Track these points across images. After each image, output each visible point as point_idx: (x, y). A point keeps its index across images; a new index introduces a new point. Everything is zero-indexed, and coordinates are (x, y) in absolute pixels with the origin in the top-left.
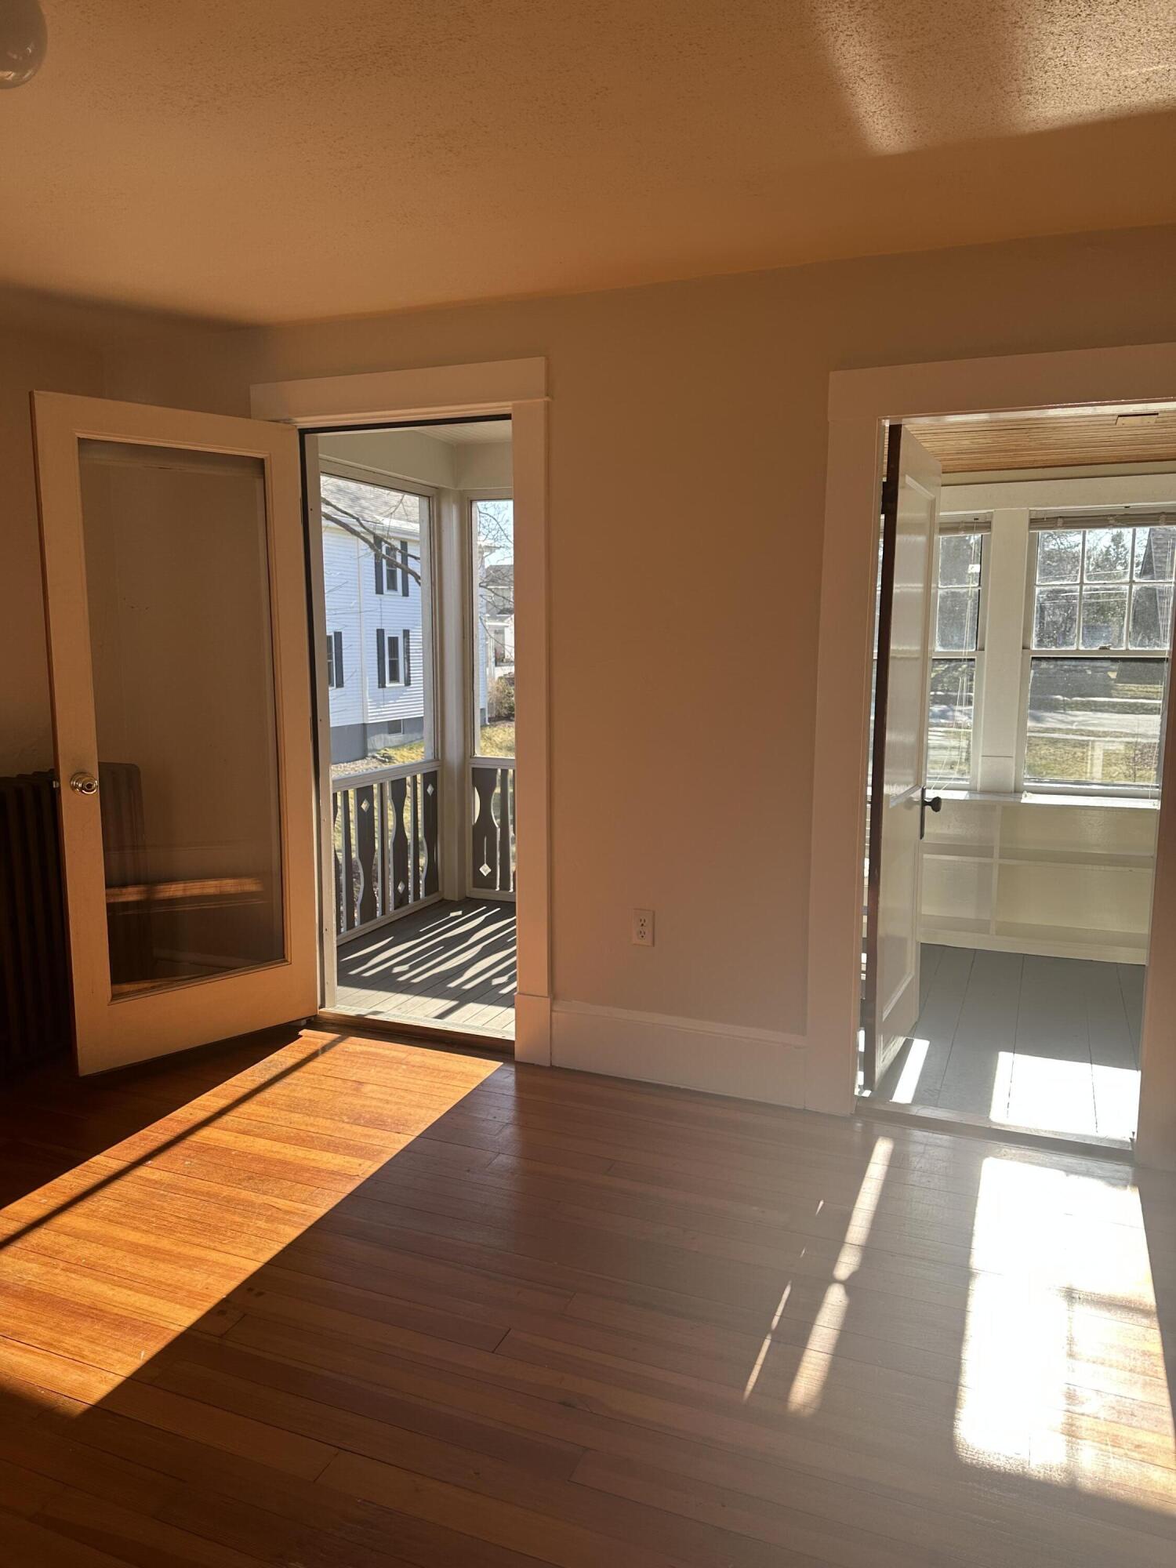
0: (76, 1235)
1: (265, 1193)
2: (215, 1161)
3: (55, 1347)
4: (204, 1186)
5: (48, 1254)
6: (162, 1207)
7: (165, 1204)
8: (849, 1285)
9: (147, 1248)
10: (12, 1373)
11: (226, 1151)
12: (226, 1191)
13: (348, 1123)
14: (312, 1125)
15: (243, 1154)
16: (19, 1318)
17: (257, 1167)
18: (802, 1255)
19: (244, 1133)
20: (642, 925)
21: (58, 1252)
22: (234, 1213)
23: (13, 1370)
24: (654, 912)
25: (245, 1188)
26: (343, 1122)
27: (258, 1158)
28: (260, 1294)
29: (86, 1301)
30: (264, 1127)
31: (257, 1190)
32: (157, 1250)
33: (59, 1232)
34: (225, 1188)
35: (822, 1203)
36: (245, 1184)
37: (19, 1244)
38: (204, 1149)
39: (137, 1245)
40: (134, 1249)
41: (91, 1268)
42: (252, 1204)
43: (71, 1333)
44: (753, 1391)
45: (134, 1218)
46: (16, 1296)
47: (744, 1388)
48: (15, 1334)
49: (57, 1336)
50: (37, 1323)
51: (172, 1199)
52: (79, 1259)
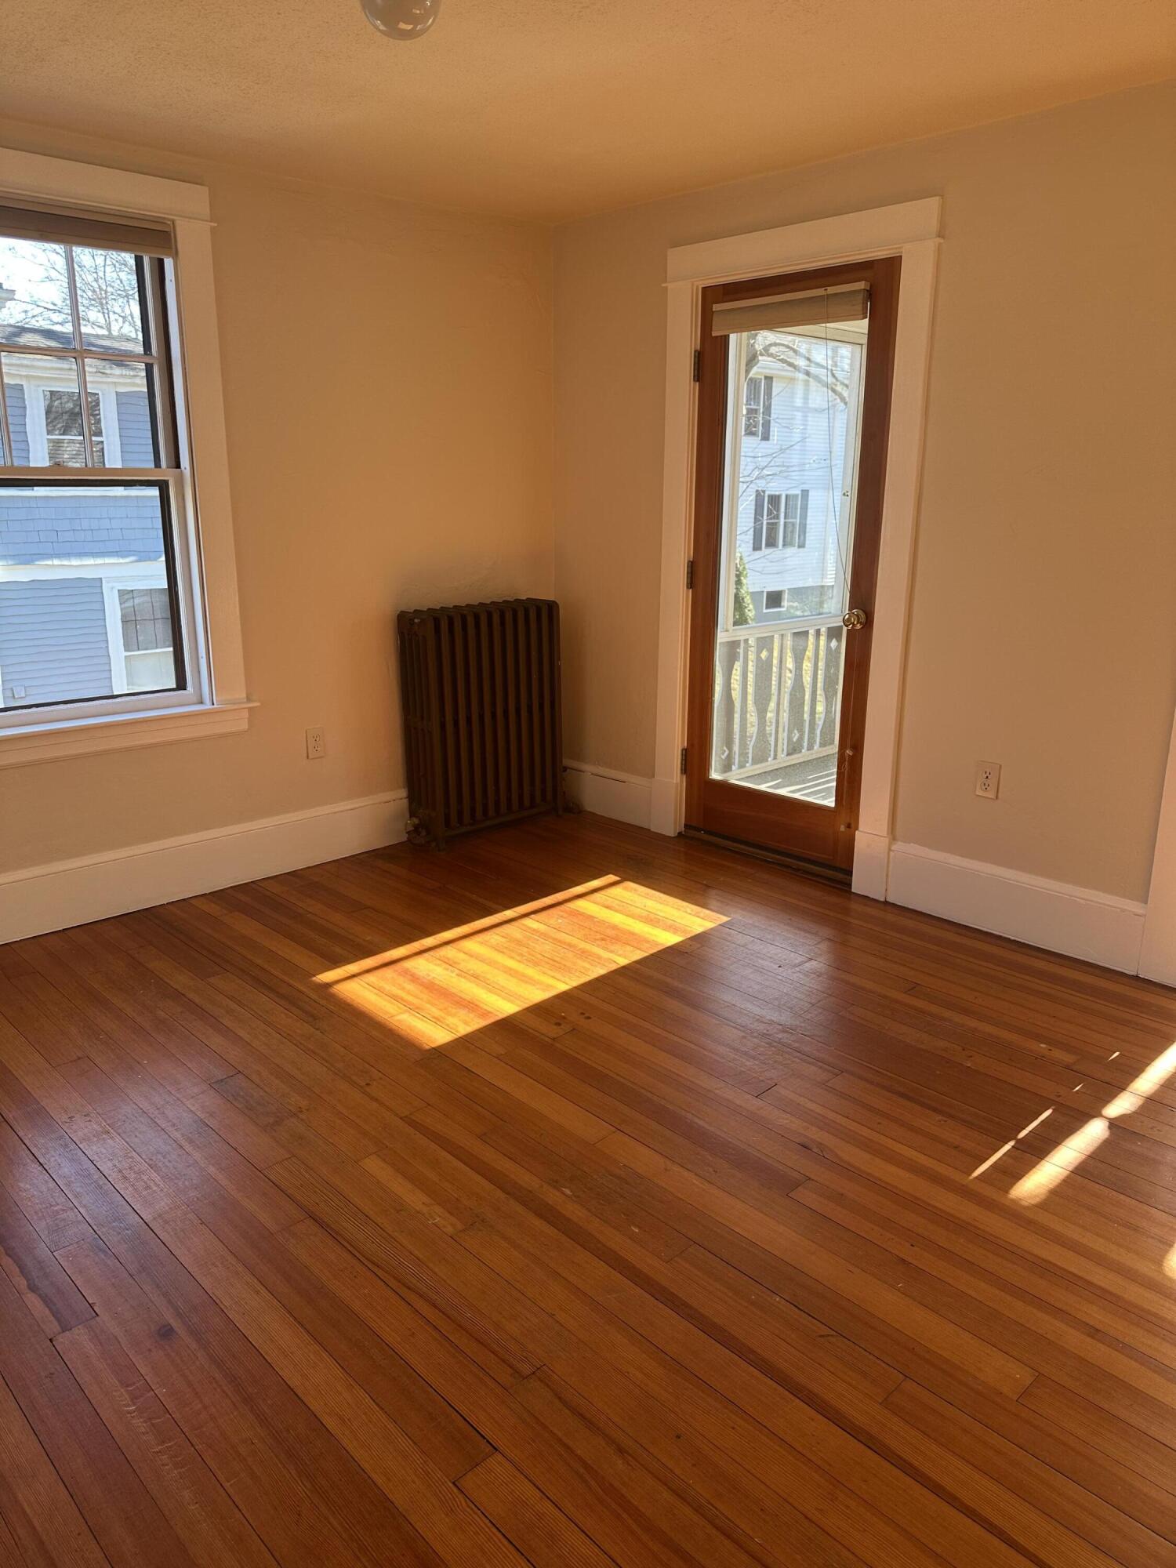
0: (471, 955)
1: (612, 952)
2: (580, 923)
3: (441, 1022)
4: (568, 939)
5: (450, 963)
6: (534, 947)
7: (536, 946)
8: (1114, 1124)
9: (516, 972)
10: (409, 1031)
11: (591, 918)
12: (583, 945)
13: (690, 914)
14: (661, 911)
15: (603, 922)
16: (422, 999)
17: (610, 932)
18: (1075, 1090)
19: (608, 907)
20: (987, 777)
21: (455, 963)
22: (584, 961)
23: (411, 1030)
24: (1000, 766)
25: (598, 946)
26: (686, 912)
27: (614, 927)
28: (589, 1018)
29: (468, 998)
30: (623, 906)
31: (604, 948)
32: (523, 975)
33: (460, 950)
34: (583, 943)
35: (1117, 1054)
36: (598, 942)
37: (431, 953)
38: (576, 914)
39: (510, 969)
40: (510, 972)
41: (476, 977)
42: (599, 957)
43: (453, 1015)
44: (976, 1178)
45: (513, 951)
46: (422, 984)
47: (970, 1175)
48: (417, 1008)
49: (443, 1015)
50: (433, 1005)
51: (543, 943)
52: (469, 970)
